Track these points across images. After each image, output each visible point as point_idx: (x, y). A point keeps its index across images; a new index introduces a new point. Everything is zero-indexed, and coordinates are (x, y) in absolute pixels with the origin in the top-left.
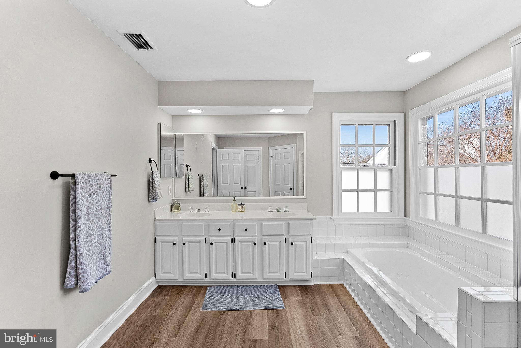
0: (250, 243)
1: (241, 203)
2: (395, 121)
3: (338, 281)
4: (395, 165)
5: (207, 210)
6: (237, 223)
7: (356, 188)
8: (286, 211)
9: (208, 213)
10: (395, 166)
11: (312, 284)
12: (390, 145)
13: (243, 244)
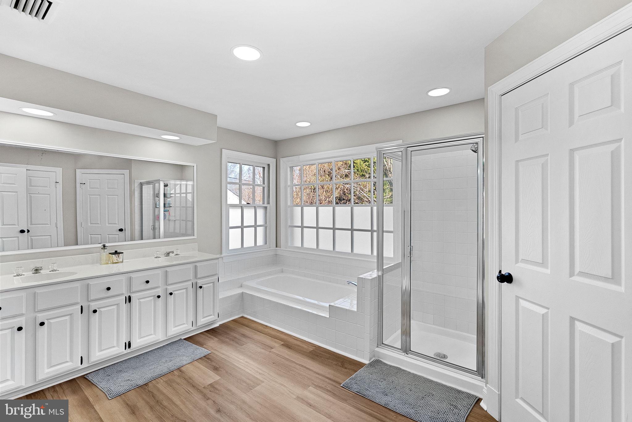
0: (152, 298)
1: (116, 252)
2: (269, 165)
3: (238, 315)
4: (268, 203)
5: (55, 268)
6: (133, 275)
7: (240, 225)
8: (176, 255)
9: (57, 272)
10: (269, 205)
11: (217, 325)
12: (264, 186)
13: (141, 300)
